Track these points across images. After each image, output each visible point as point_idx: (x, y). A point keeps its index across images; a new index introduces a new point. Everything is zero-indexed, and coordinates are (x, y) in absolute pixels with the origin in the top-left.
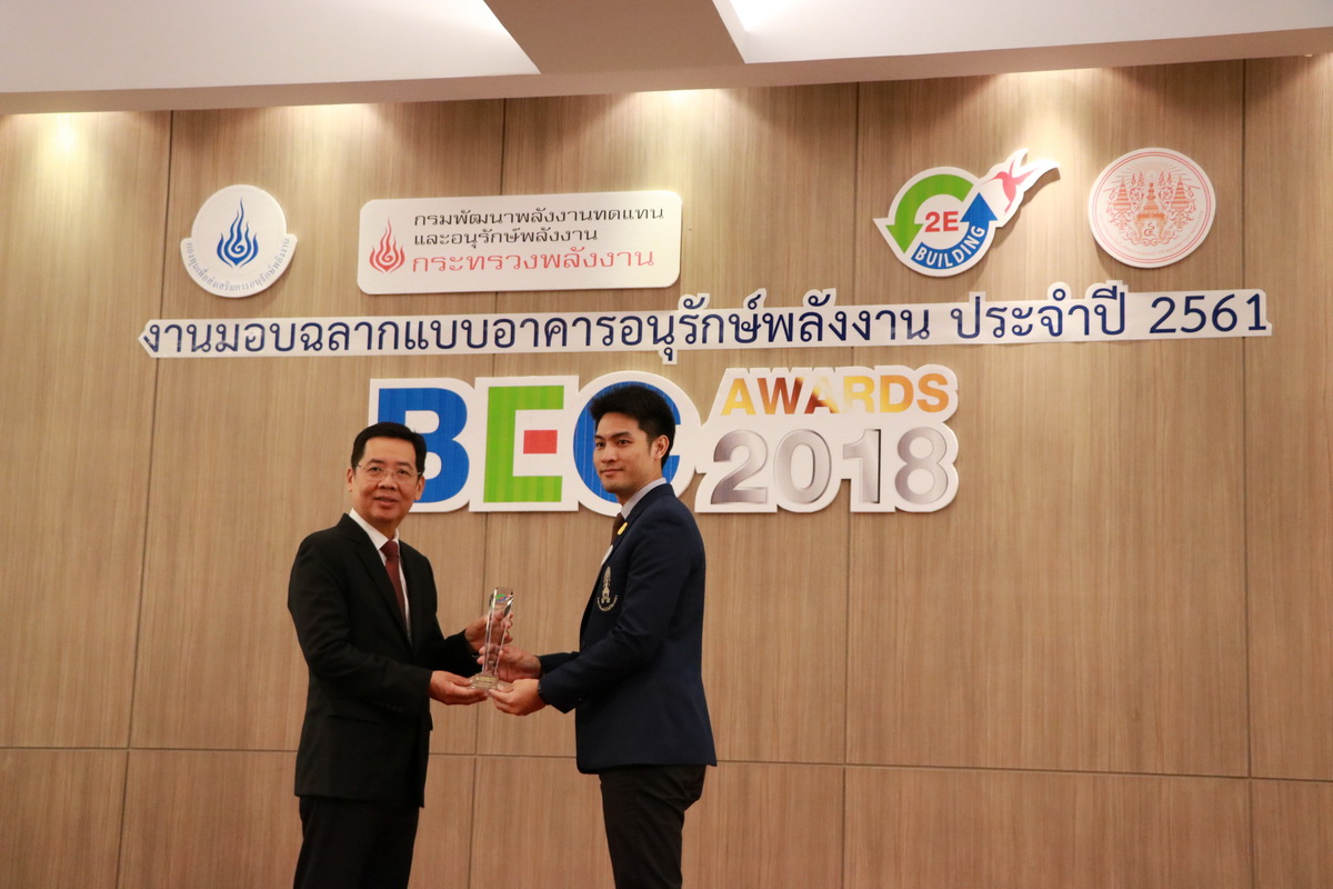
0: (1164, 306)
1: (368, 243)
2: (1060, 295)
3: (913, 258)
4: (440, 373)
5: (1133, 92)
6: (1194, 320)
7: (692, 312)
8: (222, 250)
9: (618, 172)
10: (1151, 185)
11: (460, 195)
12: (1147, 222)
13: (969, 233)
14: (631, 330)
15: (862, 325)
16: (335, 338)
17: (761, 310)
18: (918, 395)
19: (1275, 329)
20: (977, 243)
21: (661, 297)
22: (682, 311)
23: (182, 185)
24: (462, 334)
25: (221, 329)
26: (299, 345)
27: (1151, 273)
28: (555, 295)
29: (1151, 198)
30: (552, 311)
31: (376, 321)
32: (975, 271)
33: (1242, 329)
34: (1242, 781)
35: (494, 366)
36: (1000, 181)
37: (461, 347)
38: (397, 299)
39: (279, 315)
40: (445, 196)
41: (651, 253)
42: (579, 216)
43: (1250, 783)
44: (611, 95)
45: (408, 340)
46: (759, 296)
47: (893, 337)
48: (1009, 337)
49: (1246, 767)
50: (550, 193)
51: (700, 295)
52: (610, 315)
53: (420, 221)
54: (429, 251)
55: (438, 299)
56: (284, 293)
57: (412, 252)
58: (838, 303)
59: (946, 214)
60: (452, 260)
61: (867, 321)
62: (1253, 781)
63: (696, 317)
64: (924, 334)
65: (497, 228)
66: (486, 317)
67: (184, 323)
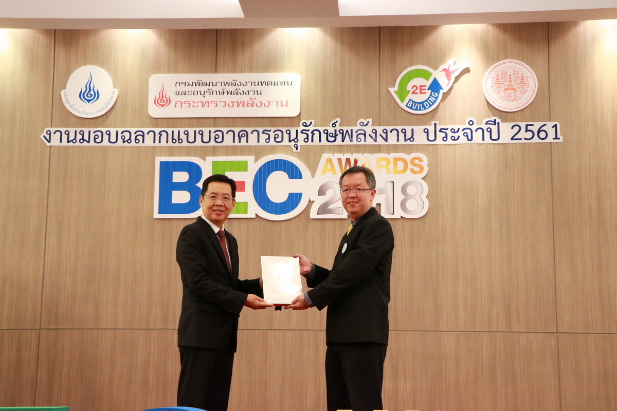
0: (517, 129)
1: (153, 94)
2: (471, 123)
3: (407, 106)
4: (188, 155)
5: (501, 35)
6: (529, 135)
7: (306, 128)
8: (81, 95)
9: (270, 64)
10: (510, 76)
11: (196, 73)
12: (508, 92)
13: (431, 95)
14: (278, 136)
15: (384, 135)
16: (138, 138)
17: (338, 128)
18: (410, 166)
19: (564, 139)
20: (435, 99)
21: (292, 121)
22: (301, 128)
23: (60, 65)
24: (199, 137)
25: (82, 133)
26: (120, 141)
27: (510, 114)
28: (243, 119)
29: (510, 81)
30: (241, 127)
31: (157, 130)
32: (434, 112)
33: (550, 139)
34: (554, 334)
35: (214, 151)
36: (444, 72)
37: (198, 143)
38: (167, 120)
39: (110, 127)
40: (189, 73)
41: (287, 101)
42: (253, 84)
43: (557, 335)
44: (267, 29)
45: (173, 139)
46: (337, 122)
47: (398, 140)
48: (449, 141)
49: (556, 328)
50: (239, 73)
51: (310, 121)
52: (268, 129)
53: (178, 84)
54: (183, 98)
55: (187, 120)
56: (112, 116)
57: (174, 98)
58: (373, 125)
59: (421, 86)
60: (194, 102)
61: (386, 133)
62: (559, 334)
63: (308, 130)
64: (412, 139)
65: (215, 88)
66: (210, 129)
67: (63, 130)
